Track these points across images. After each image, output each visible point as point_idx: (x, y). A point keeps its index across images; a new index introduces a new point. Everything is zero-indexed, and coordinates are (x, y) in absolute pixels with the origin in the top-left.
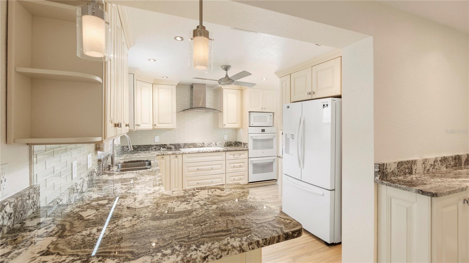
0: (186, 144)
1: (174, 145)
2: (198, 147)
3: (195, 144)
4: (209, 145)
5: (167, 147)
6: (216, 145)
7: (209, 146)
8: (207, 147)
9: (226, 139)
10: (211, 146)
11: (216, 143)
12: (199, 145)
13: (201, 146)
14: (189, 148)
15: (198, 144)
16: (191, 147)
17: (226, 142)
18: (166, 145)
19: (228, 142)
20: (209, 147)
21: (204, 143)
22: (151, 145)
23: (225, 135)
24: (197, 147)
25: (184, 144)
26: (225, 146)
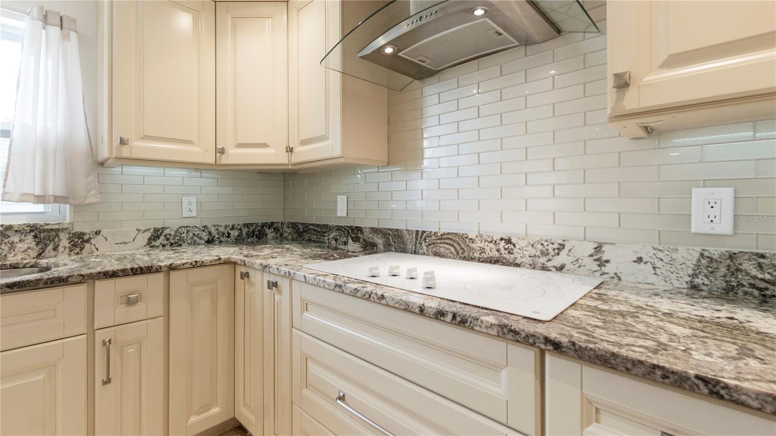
0: (424, 232)
1: (383, 233)
2: (480, 260)
3: (464, 237)
4: (545, 253)
5: (364, 240)
6: (602, 263)
7: (543, 260)
8: (533, 266)
9: (707, 229)
10: (557, 261)
11: (599, 248)
12: (482, 250)
13: (497, 255)
14: (436, 254)
15: (478, 245)
16: (442, 250)
17: (715, 251)
18: (359, 229)
19: (732, 256)
20: (544, 268)
21: (509, 241)
22: (326, 226)
23: (698, 195)
24: (472, 259)
25: (417, 232)
26: (694, 287)
